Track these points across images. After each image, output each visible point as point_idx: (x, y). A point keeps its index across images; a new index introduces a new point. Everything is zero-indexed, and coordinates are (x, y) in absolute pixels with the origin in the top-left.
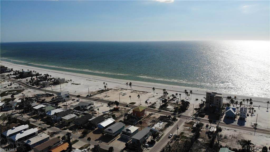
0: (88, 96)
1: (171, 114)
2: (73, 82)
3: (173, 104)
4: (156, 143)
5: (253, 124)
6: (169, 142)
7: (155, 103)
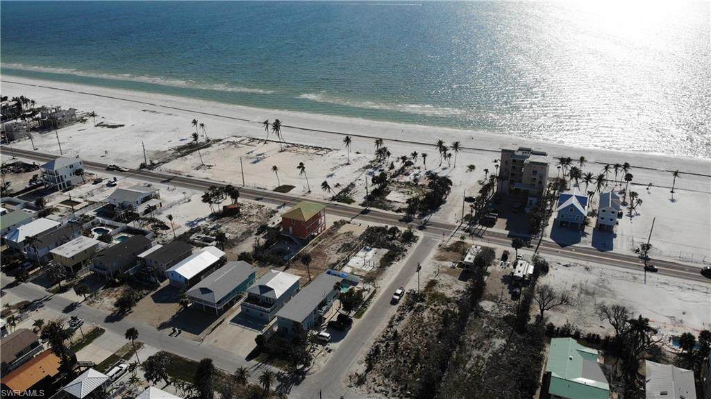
0: (143, 166)
1: (400, 220)
2: (103, 120)
3: (405, 188)
4: (353, 326)
5: (638, 246)
6: (394, 316)
7: (352, 185)
